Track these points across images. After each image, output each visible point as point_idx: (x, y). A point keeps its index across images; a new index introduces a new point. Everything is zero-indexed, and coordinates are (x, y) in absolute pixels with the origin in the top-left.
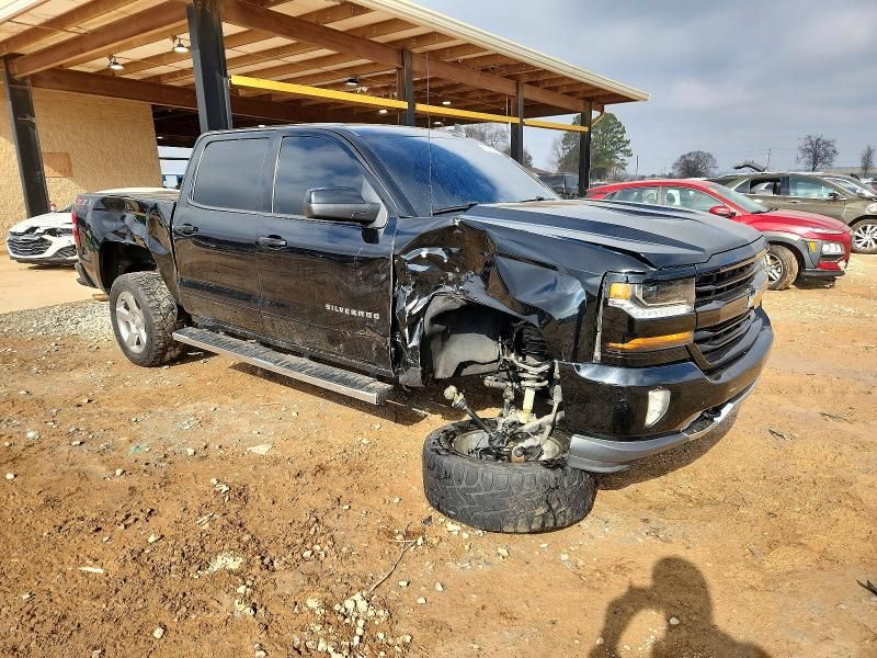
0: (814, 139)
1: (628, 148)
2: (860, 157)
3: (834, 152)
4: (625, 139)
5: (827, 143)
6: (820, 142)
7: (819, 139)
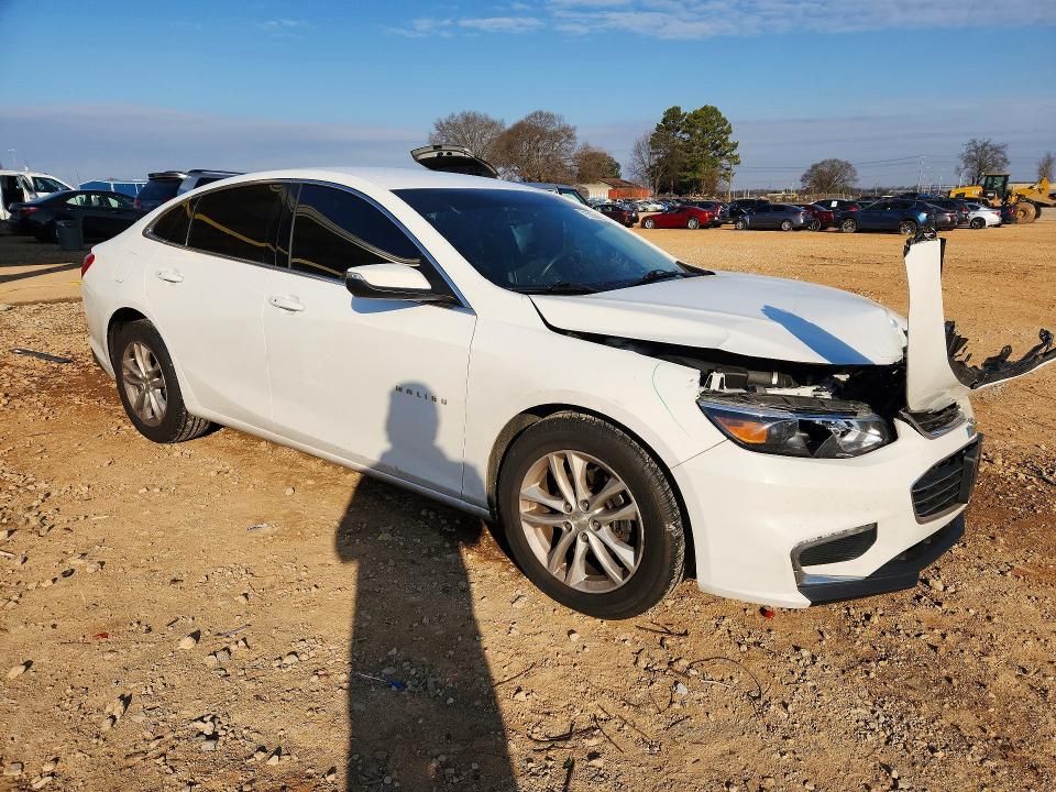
0: (979, 144)
1: (735, 153)
2: (1037, 167)
3: (1005, 160)
4: (731, 141)
5: (996, 150)
6: (987, 148)
7: (985, 145)
